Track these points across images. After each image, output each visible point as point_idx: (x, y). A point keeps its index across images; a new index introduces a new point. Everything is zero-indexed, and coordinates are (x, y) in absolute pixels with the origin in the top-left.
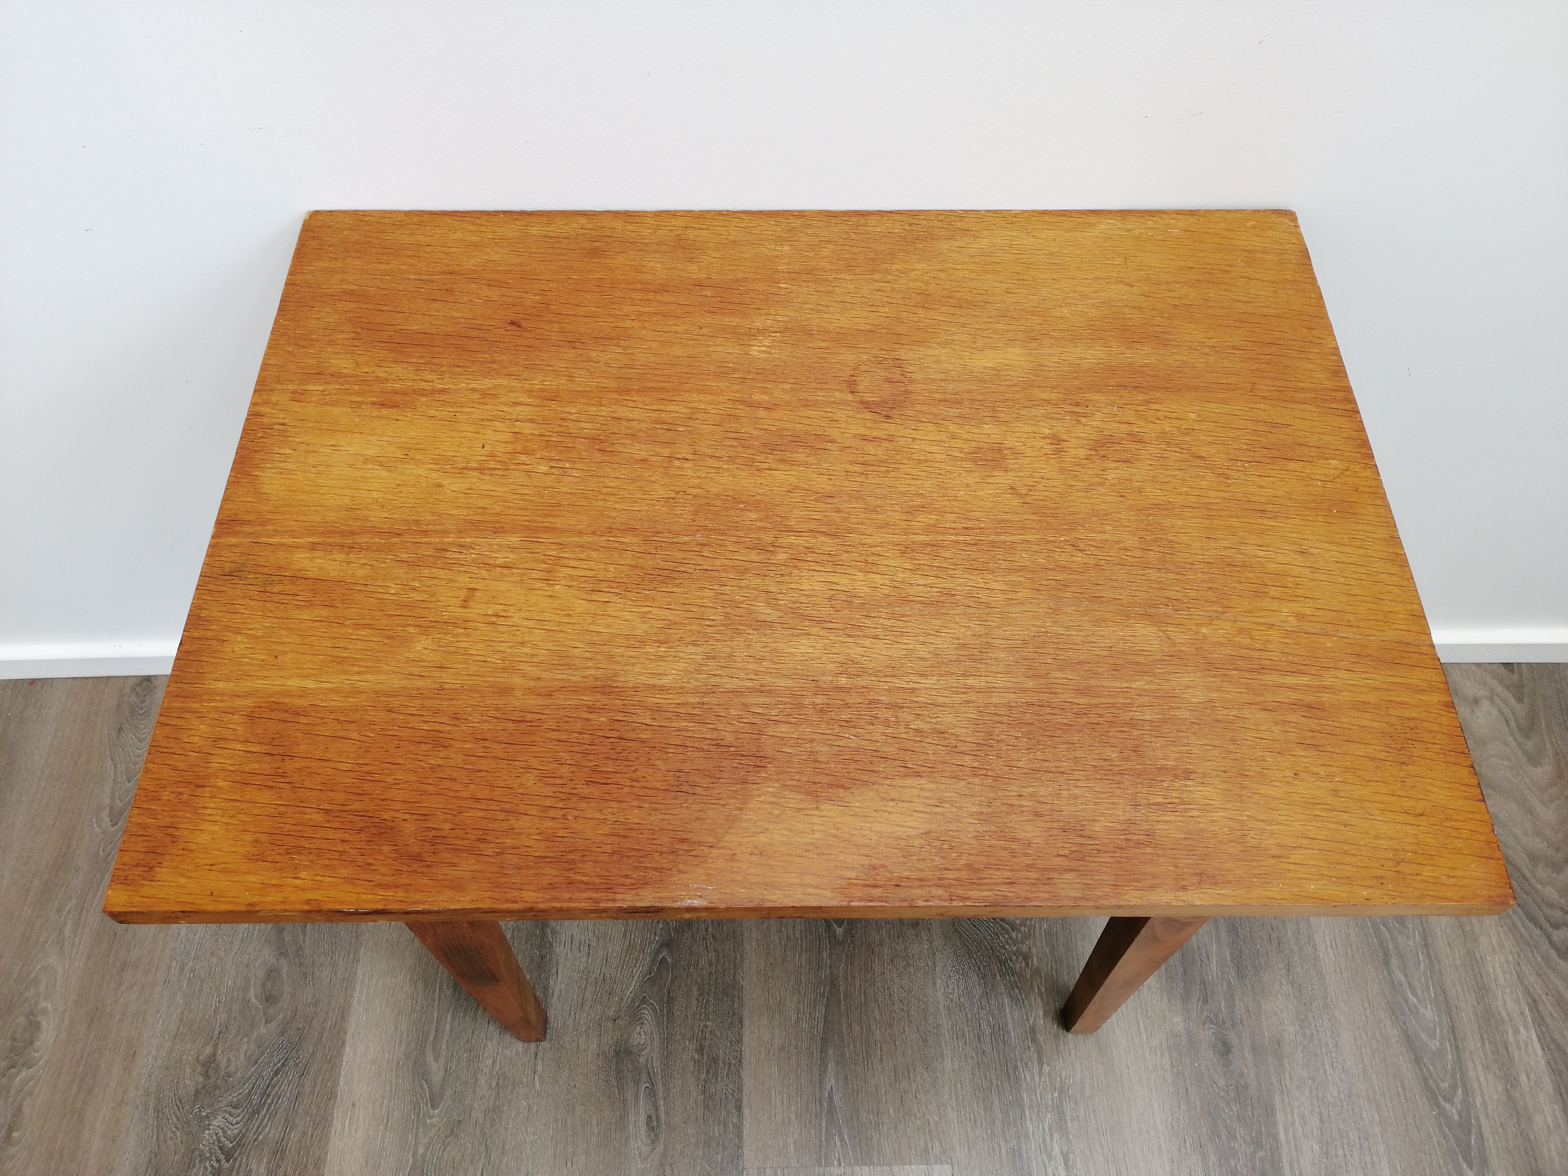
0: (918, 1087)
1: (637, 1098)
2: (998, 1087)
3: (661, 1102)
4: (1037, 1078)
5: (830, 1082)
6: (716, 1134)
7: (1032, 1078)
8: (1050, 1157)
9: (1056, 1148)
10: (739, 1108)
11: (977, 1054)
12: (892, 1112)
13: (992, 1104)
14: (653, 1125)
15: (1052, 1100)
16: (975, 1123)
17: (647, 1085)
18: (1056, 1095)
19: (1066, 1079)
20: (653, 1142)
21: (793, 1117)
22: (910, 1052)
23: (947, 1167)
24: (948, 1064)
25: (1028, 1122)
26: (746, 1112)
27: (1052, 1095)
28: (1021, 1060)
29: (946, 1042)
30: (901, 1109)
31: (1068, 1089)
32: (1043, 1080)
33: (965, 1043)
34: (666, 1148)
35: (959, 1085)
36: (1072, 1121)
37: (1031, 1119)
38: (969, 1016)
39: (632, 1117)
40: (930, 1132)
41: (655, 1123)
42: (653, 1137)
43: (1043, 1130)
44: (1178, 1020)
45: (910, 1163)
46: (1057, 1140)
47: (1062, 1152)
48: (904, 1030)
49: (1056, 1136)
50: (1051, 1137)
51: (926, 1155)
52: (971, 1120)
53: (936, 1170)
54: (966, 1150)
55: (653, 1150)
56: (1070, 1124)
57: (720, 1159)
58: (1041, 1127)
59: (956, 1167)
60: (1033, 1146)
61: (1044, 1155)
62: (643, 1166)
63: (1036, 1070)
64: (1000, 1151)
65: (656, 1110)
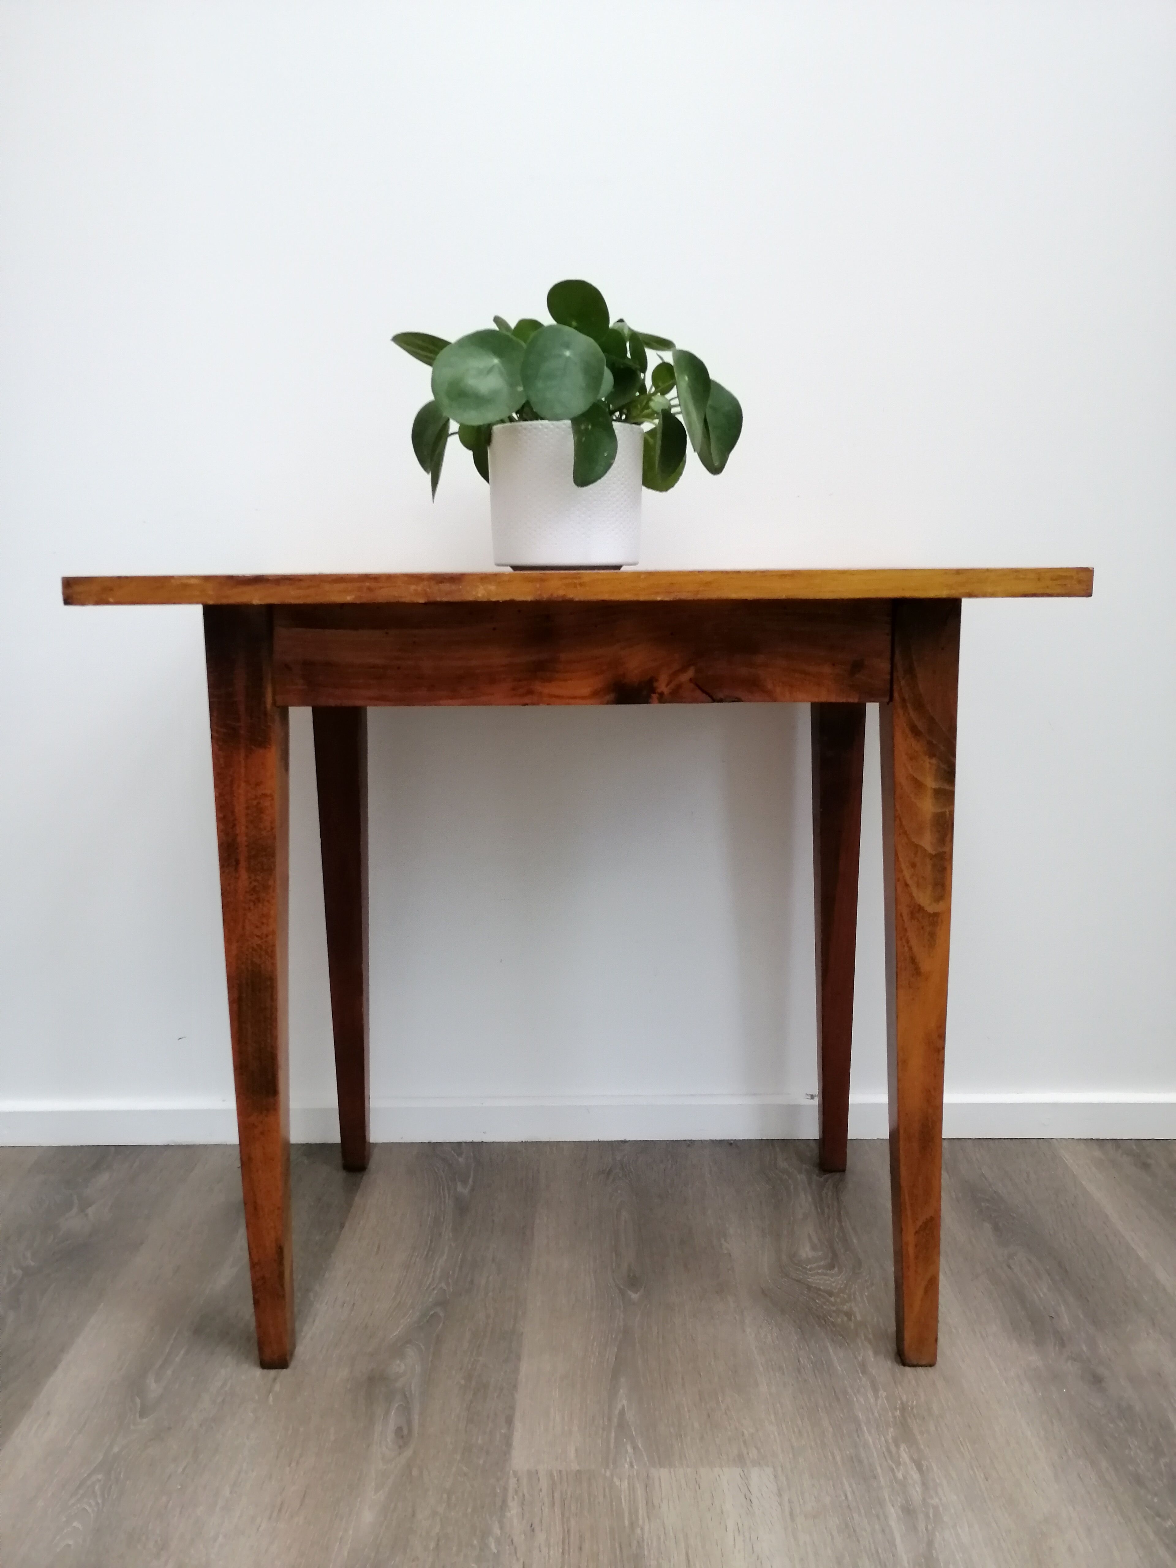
0: (728, 1407)
1: (387, 1412)
2: (826, 1407)
3: (416, 1417)
4: (872, 1400)
5: (622, 1401)
6: (480, 1442)
7: (866, 1401)
8: (898, 1464)
9: (905, 1457)
10: (510, 1421)
11: (798, 1382)
12: (696, 1425)
13: (820, 1420)
14: (403, 1437)
15: (894, 1417)
16: (801, 1434)
17: (401, 1403)
18: (898, 1413)
19: (908, 1401)
20: (400, 1447)
21: (575, 1429)
22: (717, 1380)
23: (769, 1471)
24: (763, 1389)
25: (867, 1435)
26: (518, 1425)
27: (893, 1414)
28: (852, 1387)
29: (760, 1373)
30: (709, 1423)
31: (912, 1408)
32: (879, 1402)
33: (784, 1374)
34: (415, 1453)
35: (778, 1405)
36: (921, 1434)
37: (870, 1433)
38: (786, 1355)
39: (378, 1427)
40: (745, 1442)
41: (405, 1432)
42: (401, 1444)
43: (886, 1441)
44: (1034, 1359)
45: (721, 1466)
46: (904, 1450)
47: (912, 1459)
48: (710, 1364)
49: (903, 1447)
50: (897, 1446)
51: (740, 1460)
52: (794, 1432)
53: (755, 1473)
54: (791, 1456)
55: (400, 1454)
56: (919, 1437)
57: (481, 1462)
58: (883, 1439)
59: (779, 1469)
60: (875, 1454)
61: (890, 1462)
62: (385, 1467)
63: (870, 1394)
64: (834, 1458)
65: (409, 1423)
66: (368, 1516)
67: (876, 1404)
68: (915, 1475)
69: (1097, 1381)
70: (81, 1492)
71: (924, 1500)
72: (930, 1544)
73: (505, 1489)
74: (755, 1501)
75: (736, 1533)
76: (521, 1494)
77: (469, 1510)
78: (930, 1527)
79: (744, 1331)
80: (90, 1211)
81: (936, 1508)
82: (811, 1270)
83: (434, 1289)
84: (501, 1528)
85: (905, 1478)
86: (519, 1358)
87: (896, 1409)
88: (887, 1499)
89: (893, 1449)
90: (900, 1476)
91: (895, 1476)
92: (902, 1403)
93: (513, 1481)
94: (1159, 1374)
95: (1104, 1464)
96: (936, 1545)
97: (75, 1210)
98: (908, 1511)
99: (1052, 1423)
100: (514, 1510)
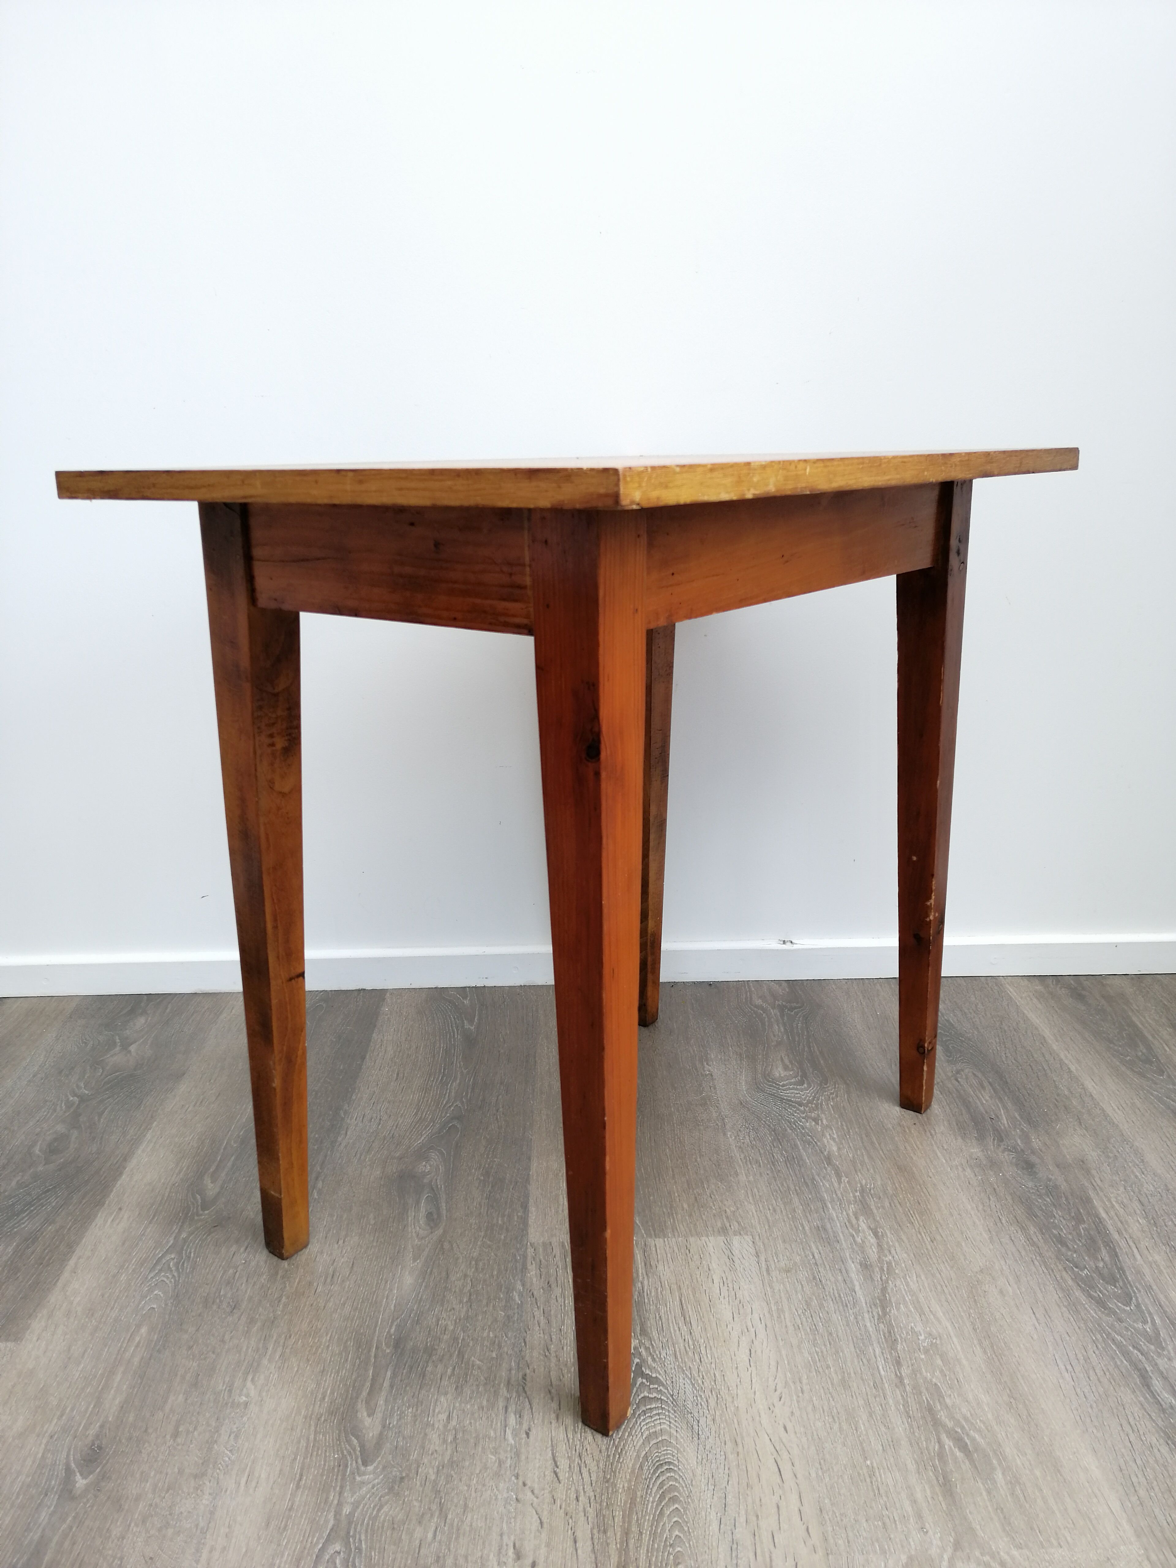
0: (712, 1192)
1: (418, 1202)
2: (796, 1190)
3: (444, 1205)
4: (836, 1185)
6: (500, 1222)
7: (832, 1184)
8: (858, 1231)
9: (863, 1226)
10: (525, 1207)
11: (772, 1172)
12: (685, 1206)
13: (791, 1200)
14: (432, 1219)
15: (855, 1197)
16: (775, 1211)
17: (429, 1194)
18: (858, 1194)
19: (866, 1185)
20: (432, 1228)
22: (702, 1172)
23: (748, 1238)
24: (743, 1178)
25: (831, 1210)
26: (532, 1209)
27: (854, 1195)
28: (818, 1175)
29: (740, 1166)
30: (696, 1204)
31: (870, 1190)
32: (842, 1185)
33: (760, 1166)
34: (445, 1232)
35: (755, 1190)
36: (878, 1208)
37: (833, 1208)
38: (762, 1152)
39: (411, 1213)
40: (727, 1217)
41: (435, 1216)
42: (432, 1225)
43: (847, 1215)
44: (976, 1151)
45: (707, 1236)
46: (863, 1221)
47: (869, 1227)
48: (696, 1161)
49: (861, 1218)
50: (857, 1218)
51: (724, 1231)
52: (769, 1209)
53: (736, 1241)
54: (767, 1227)
55: (432, 1233)
56: (875, 1211)
57: (503, 1237)
58: (845, 1213)
59: (757, 1237)
60: (838, 1224)
61: (851, 1230)
62: (419, 1243)
63: (834, 1180)
64: (803, 1228)
65: (438, 1209)
66: (409, 1280)
67: (840, 1188)
68: (873, 1240)
69: (1029, 1167)
70: (159, 1267)
71: (879, 1257)
72: (884, 1290)
73: (525, 1257)
74: (737, 1261)
75: (722, 1284)
76: (538, 1260)
77: (495, 1273)
78: (884, 1278)
79: (725, 1134)
80: (133, 1048)
81: (889, 1264)
82: (783, 1086)
83: (450, 1107)
84: (523, 1285)
85: (863, 1242)
86: (529, 1159)
87: (856, 1191)
88: (848, 1257)
89: (854, 1221)
90: (859, 1240)
91: (854, 1241)
92: (862, 1186)
93: (530, 1251)
94: (1083, 1162)
95: (1032, 1230)
96: (889, 1291)
97: (118, 1048)
98: (865, 1266)
99: (990, 1199)
100: (532, 1271)
